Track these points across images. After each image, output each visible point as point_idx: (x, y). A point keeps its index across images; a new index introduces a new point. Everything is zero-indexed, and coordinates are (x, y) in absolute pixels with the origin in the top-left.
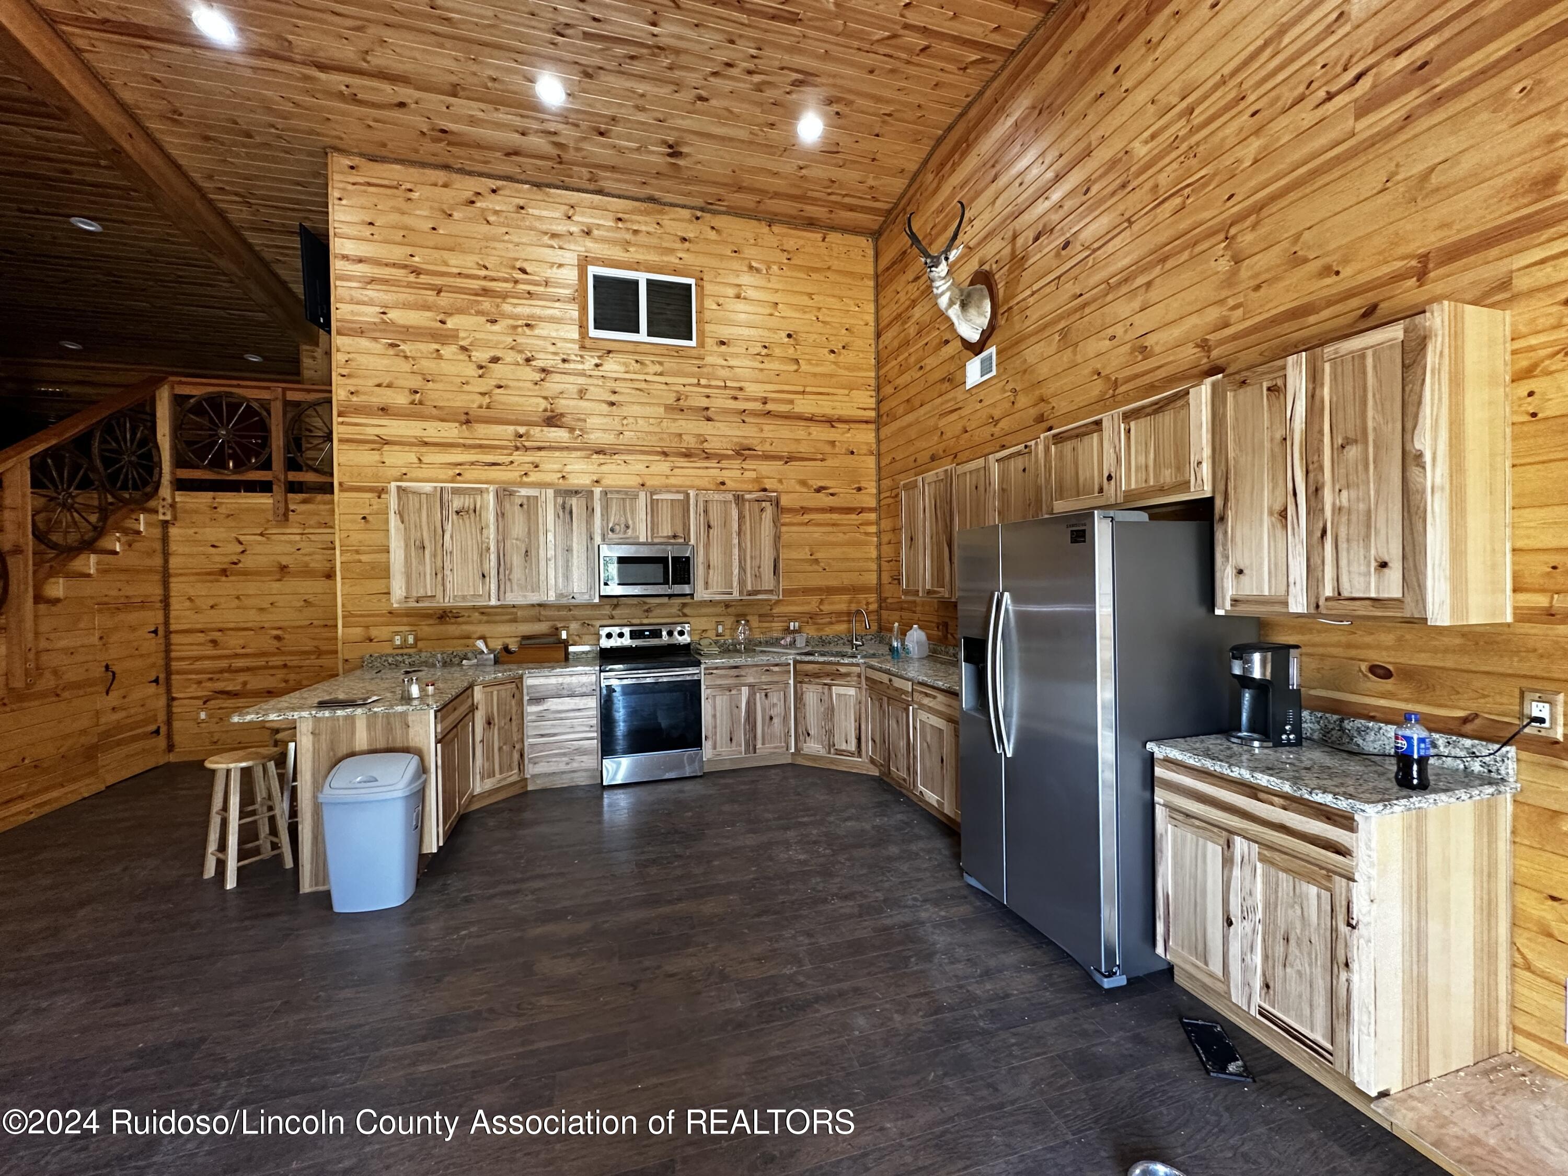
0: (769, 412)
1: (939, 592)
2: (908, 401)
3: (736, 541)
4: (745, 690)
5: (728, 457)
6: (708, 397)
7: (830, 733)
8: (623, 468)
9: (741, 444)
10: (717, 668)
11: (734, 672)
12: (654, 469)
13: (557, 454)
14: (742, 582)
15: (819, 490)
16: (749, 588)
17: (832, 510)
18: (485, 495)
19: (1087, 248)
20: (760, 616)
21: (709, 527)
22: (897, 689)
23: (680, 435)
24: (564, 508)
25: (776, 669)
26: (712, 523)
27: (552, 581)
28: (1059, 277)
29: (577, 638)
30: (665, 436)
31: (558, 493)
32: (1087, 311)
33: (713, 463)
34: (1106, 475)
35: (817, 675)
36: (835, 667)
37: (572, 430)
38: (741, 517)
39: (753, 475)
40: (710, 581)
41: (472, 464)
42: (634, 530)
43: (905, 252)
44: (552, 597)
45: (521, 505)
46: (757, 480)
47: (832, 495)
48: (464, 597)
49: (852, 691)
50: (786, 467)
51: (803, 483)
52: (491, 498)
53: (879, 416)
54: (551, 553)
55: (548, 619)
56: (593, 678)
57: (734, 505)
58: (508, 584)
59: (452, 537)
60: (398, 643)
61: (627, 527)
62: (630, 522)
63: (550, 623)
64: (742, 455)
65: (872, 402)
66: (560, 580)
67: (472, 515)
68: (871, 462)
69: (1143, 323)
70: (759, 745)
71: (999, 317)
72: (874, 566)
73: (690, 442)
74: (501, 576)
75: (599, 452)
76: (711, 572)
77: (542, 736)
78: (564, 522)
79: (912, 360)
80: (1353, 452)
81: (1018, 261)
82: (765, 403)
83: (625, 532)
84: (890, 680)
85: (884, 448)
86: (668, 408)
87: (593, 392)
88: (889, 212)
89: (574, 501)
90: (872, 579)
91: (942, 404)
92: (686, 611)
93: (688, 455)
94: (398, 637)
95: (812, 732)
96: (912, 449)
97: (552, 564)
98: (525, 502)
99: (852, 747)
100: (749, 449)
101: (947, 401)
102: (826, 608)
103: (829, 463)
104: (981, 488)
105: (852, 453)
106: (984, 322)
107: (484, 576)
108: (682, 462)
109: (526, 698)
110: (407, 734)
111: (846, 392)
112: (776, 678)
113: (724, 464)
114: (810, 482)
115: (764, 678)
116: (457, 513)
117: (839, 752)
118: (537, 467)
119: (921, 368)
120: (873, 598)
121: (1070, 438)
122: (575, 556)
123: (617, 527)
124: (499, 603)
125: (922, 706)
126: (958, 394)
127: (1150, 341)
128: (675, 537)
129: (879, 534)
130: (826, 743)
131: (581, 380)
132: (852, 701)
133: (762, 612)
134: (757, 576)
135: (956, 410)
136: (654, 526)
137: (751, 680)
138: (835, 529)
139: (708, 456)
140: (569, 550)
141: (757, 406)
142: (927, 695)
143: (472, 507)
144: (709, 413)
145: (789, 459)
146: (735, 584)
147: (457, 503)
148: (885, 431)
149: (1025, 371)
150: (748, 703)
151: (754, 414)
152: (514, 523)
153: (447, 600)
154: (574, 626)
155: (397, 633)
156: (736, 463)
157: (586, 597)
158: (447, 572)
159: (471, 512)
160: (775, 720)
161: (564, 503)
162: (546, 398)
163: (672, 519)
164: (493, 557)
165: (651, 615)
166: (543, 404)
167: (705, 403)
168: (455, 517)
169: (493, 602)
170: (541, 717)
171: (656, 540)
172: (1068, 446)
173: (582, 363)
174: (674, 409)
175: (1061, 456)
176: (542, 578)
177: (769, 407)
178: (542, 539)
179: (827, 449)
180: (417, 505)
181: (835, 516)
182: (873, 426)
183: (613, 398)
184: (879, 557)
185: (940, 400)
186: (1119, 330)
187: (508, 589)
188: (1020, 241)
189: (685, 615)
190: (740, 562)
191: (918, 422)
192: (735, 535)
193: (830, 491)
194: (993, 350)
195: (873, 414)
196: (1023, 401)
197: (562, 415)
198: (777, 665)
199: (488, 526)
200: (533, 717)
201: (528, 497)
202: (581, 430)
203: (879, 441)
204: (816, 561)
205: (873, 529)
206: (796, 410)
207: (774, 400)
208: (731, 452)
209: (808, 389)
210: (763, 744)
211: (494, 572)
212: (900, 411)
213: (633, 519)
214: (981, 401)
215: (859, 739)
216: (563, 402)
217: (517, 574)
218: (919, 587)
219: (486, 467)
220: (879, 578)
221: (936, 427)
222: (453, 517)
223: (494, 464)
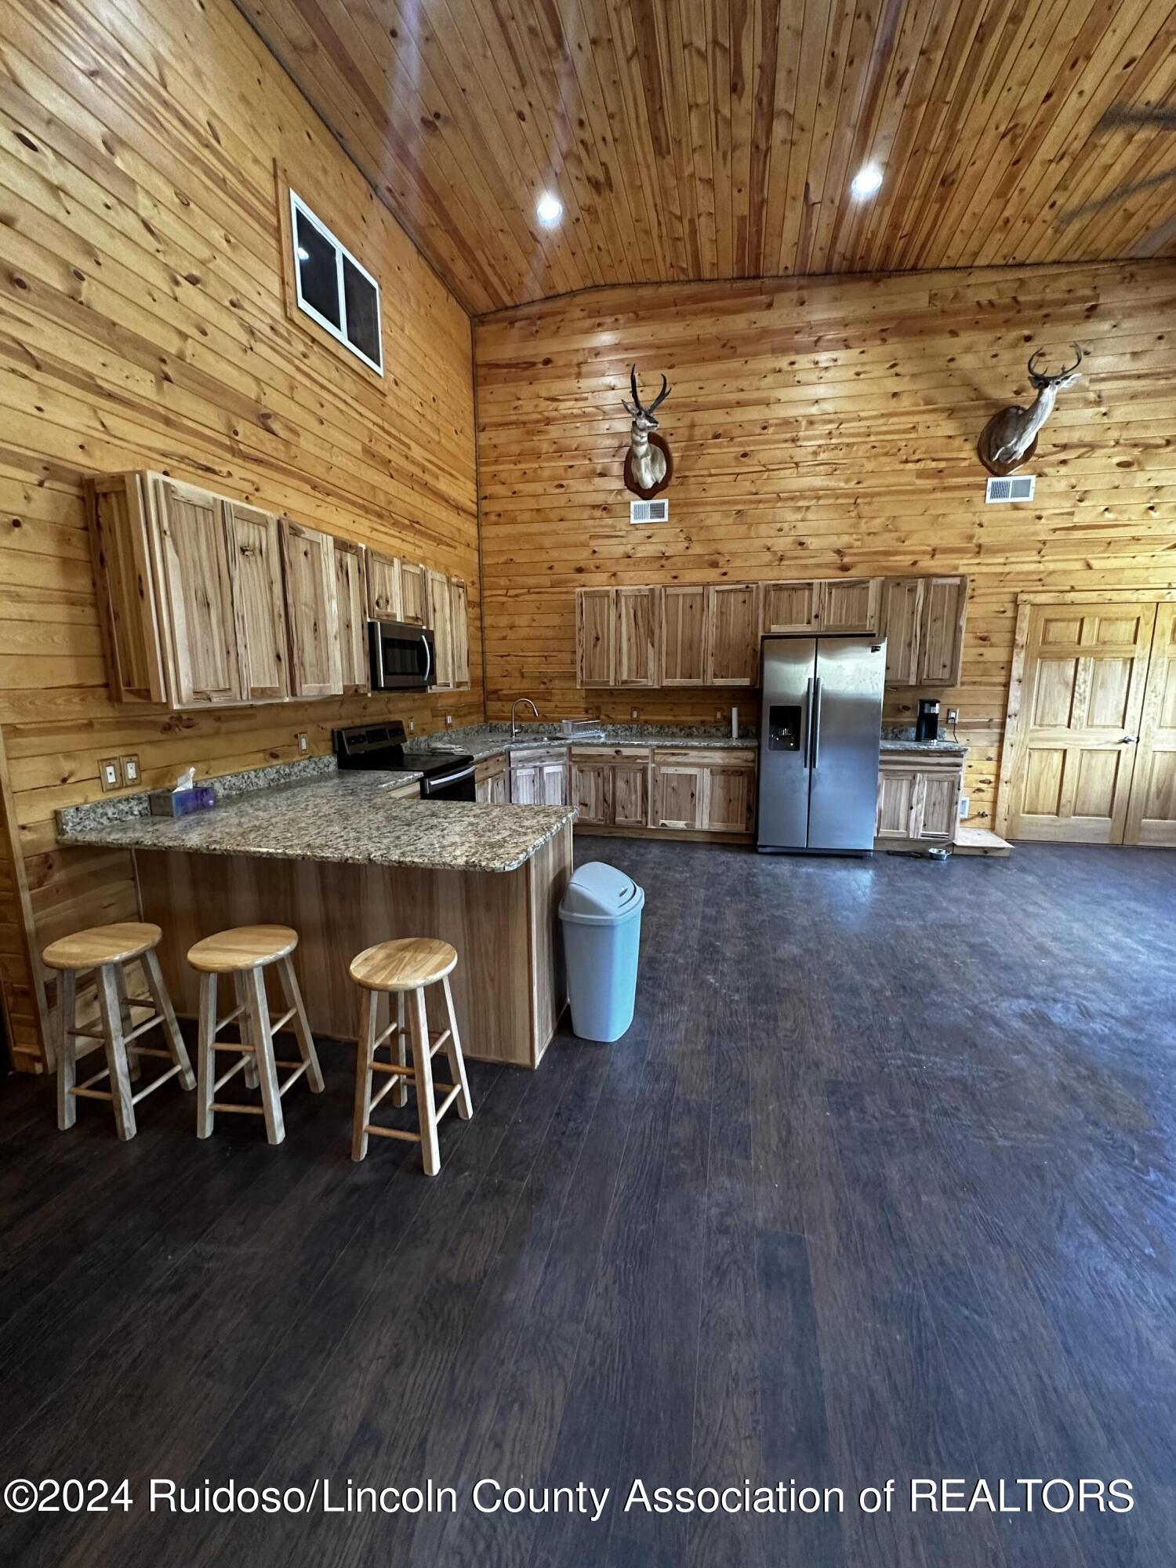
0: (425, 484)
2: (538, 510)
3: (449, 629)
4: (490, 782)
6: (390, 447)
9: (412, 514)
13: (274, 475)
14: (454, 674)
16: (457, 680)
18: (271, 529)
19: (764, 466)
20: (431, 710)
21: (435, 610)
22: (627, 757)
23: (374, 487)
24: (342, 567)
25: (501, 758)
26: (437, 607)
27: (338, 668)
28: (738, 474)
29: (314, 748)
32: (761, 506)
35: (530, 760)
36: (546, 750)
37: (287, 443)
38: (451, 602)
40: (437, 672)
41: (182, 459)
42: (392, 605)
43: (533, 364)
45: (306, 553)
48: (261, 691)
49: (559, 769)
57: (446, 588)
58: (302, 670)
59: (241, 591)
60: (112, 779)
61: (389, 602)
62: (389, 596)
63: (290, 729)
64: (414, 527)
65: (469, 493)
67: (260, 559)
68: (476, 557)
69: (802, 528)
71: (673, 478)
72: (481, 660)
73: (382, 499)
74: (295, 659)
78: (343, 587)
79: (546, 473)
80: (939, 623)
81: (696, 447)
82: (423, 471)
83: (387, 608)
84: (617, 752)
85: (485, 548)
86: (364, 448)
87: (300, 395)
88: (507, 308)
89: (349, 559)
90: (480, 672)
91: (594, 526)
92: (390, 706)
93: (380, 515)
94: (110, 769)
96: (544, 557)
98: (311, 549)
100: (418, 522)
101: (600, 526)
102: (463, 700)
103: (459, 551)
104: (697, 608)
105: (467, 544)
106: (660, 477)
107: (278, 658)
108: (377, 523)
111: (463, 479)
113: (405, 534)
116: (243, 551)
118: (258, 490)
119: (562, 486)
122: (355, 635)
123: (381, 601)
124: (294, 699)
125: (664, 764)
126: (621, 524)
127: (808, 541)
128: (417, 619)
129: (482, 629)
131: (290, 369)
132: (558, 778)
134: (460, 668)
135: (615, 536)
136: (405, 603)
139: (393, 522)
140: (350, 626)
141: (419, 473)
143: (258, 545)
144: (392, 468)
145: (439, 542)
146: (451, 675)
147: (240, 534)
148: (490, 531)
149: (702, 528)
150: (492, 793)
151: (418, 482)
152: (300, 578)
154: (312, 731)
155: (108, 761)
158: (241, 650)
159: (257, 551)
161: (341, 558)
162: (257, 380)
163: (416, 595)
166: (255, 390)
167: (388, 453)
171: (407, 621)
172: (785, 593)
173: (289, 343)
174: (368, 451)
175: (778, 599)
177: (426, 477)
178: (327, 605)
180: (193, 526)
182: (475, 520)
183: (321, 413)
185: (590, 522)
186: (786, 526)
187: (302, 678)
188: (698, 432)
189: (390, 712)
190: (452, 651)
191: (554, 533)
192: (449, 622)
194: (666, 502)
196: (697, 549)
197: (274, 416)
201: (312, 543)
202: (297, 447)
203: (480, 538)
205: (479, 624)
206: (440, 487)
207: (428, 470)
212: (525, 516)
213: (390, 592)
214: (648, 537)
216: (273, 395)
217: (309, 656)
218: (608, 677)
219: (200, 472)
220: (484, 672)
221: (584, 545)
222: (239, 557)
223: (208, 469)
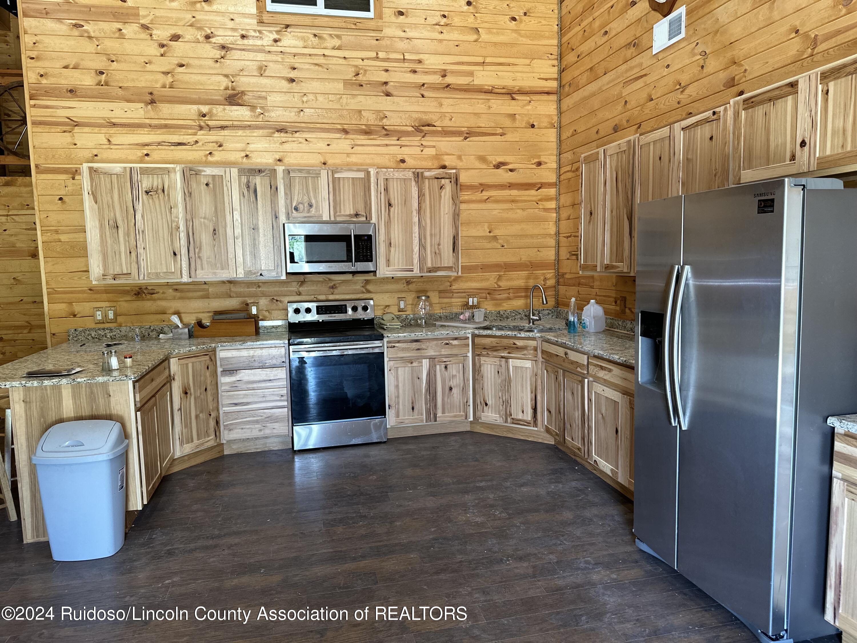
0: (448, 86)
1: (618, 267)
3: (416, 219)
4: (426, 363)
5: (407, 134)
6: (387, 71)
7: (507, 403)
8: (305, 146)
9: (420, 120)
10: (399, 342)
11: (415, 345)
12: (334, 147)
13: (240, 132)
14: (422, 260)
15: (498, 166)
16: (429, 265)
17: (511, 186)
18: (172, 175)
20: (440, 292)
21: (390, 205)
22: (572, 363)
23: (360, 111)
24: (248, 187)
25: (455, 342)
26: (392, 202)
27: (240, 259)
29: (267, 314)
30: (345, 113)
31: (242, 172)
33: (393, 141)
34: (799, 141)
35: (494, 349)
36: (512, 341)
37: (253, 108)
38: (421, 195)
39: (432, 152)
40: (391, 259)
41: (159, 144)
42: (317, 208)
44: (241, 274)
45: (207, 185)
46: (437, 157)
47: (511, 170)
48: (157, 275)
49: (528, 364)
50: (466, 142)
51: (482, 159)
52: (178, 177)
53: (561, 86)
54: (238, 231)
55: (239, 295)
56: (283, 351)
57: (413, 183)
58: (198, 261)
59: (143, 216)
60: (99, 318)
61: (311, 206)
62: (313, 201)
63: (241, 299)
64: (421, 131)
65: (554, 72)
66: (248, 258)
67: (161, 195)
68: (552, 135)
70: (439, 414)
72: (552, 242)
73: (370, 119)
74: (192, 254)
75: (280, 131)
76: (392, 249)
77: (236, 404)
78: (249, 200)
79: (596, 24)
82: (444, 76)
83: (309, 211)
84: (566, 354)
85: (565, 121)
86: (347, 83)
87: (273, 69)
89: (258, 180)
90: (550, 255)
91: (627, 71)
92: (369, 287)
93: (367, 132)
94: (99, 313)
95: (489, 403)
96: (594, 121)
97: (239, 242)
98: (211, 181)
99: (528, 416)
100: (429, 125)
101: (632, 68)
102: (504, 284)
103: (509, 137)
104: (665, 158)
105: (533, 126)
107: (175, 254)
108: (362, 139)
109: (219, 370)
110: (109, 402)
111: (527, 61)
112: (455, 351)
113: (404, 140)
114: (490, 158)
115: (445, 352)
116: (147, 192)
117: (516, 421)
118: (220, 146)
119: (606, 32)
120: (550, 273)
121: (761, 103)
122: (261, 235)
123: (301, 207)
124: (190, 280)
125: (597, 379)
126: (644, 59)
128: (357, 215)
129: (558, 210)
130: (503, 412)
131: (260, 57)
132: (528, 374)
133: (442, 288)
134: (437, 254)
135: (642, 77)
136: (336, 205)
137: (431, 353)
138: (514, 206)
139: (387, 133)
140: (255, 229)
141: (436, 79)
142: (602, 368)
143: (160, 187)
144: (389, 88)
145: (468, 134)
146: (416, 261)
147: (146, 183)
148: (567, 102)
149: (717, 31)
150: (429, 374)
151: (434, 87)
152: (201, 201)
153: (141, 277)
154: (263, 302)
155: (98, 309)
156: (416, 140)
157: (274, 274)
158: (141, 250)
159: (160, 191)
160: (454, 391)
161: (248, 181)
162: (226, 76)
163: (354, 196)
164: (183, 235)
165: (336, 291)
166: (225, 82)
167: (383, 77)
168: (145, 197)
169: (185, 279)
170: (234, 387)
171: (339, 219)
172: (760, 111)
173: (261, 38)
174: (353, 84)
175: (751, 122)
176: (231, 255)
177: (449, 80)
178: (229, 218)
179: (507, 123)
180: (109, 186)
181: (514, 192)
182: (554, 98)
183: (293, 74)
184: (558, 233)
185: (624, 67)
187: (199, 266)
189: (369, 292)
190: (420, 240)
191: (600, 91)
192: (415, 213)
193: (510, 167)
194: (684, 10)
195: (554, 84)
196: (712, 65)
197: (243, 93)
198: (456, 339)
199: (176, 206)
200: (227, 388)
201: (214, 176)
202: (262, 108)
203: (560, 113)
204: (495, 238)
205: (552, 205)
206: (475, 83)
207: (453, 72)
208: (410, 129)
209: (488, 60)
210: (443, 412)
211: (184, 251)
212: (584, 79)
213: (316, 198)
214: (668, 66)
215: (535, 410)
216: (244, 79)
217: (206, 252)
218: (597, 262)
219: (173, 147)
220: (558, 254)
221: (620, 96)
222: (143, 197)
223: (180, 144)
